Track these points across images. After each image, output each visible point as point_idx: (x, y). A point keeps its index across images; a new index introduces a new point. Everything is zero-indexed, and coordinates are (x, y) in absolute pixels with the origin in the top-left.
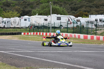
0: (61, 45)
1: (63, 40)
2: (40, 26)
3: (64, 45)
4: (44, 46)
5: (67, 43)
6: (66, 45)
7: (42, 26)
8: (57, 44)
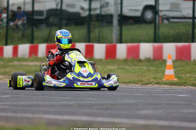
0: (78, 85)
1: (84, 69)
2: (40, 13)
3: (86, 86)
4: (16, 88)
5: (99, 77)
6: (95, 85)
7: (52, 12)
8: (64, 82)
